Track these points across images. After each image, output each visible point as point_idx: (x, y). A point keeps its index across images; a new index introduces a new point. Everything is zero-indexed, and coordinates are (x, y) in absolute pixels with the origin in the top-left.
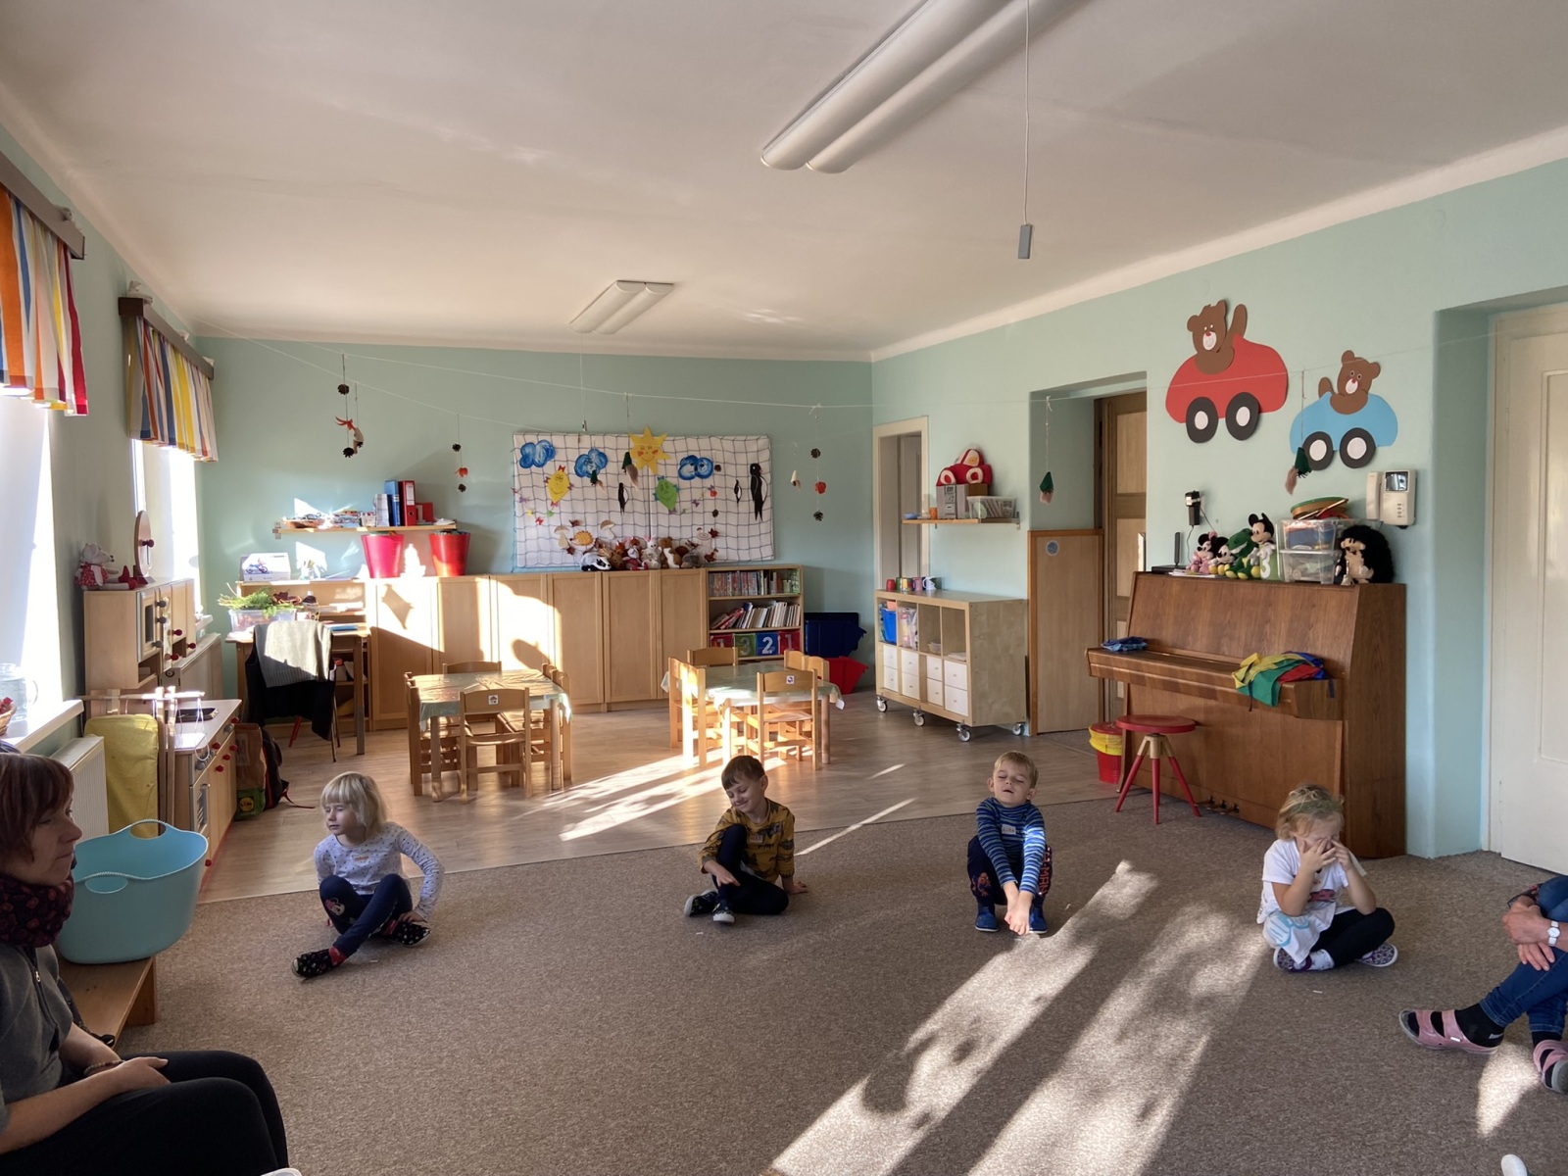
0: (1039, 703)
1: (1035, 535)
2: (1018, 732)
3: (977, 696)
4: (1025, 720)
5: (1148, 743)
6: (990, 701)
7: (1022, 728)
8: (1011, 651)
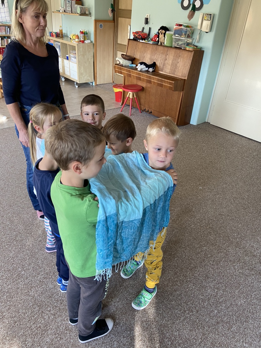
0: (97, 76)
1: (96, 21)
2: (91, 84)
3: (80, 74)
4: (93, 81)
5: (130, 93)
6: (84, 76)
7: (92, 83)
8: (89, 60)
